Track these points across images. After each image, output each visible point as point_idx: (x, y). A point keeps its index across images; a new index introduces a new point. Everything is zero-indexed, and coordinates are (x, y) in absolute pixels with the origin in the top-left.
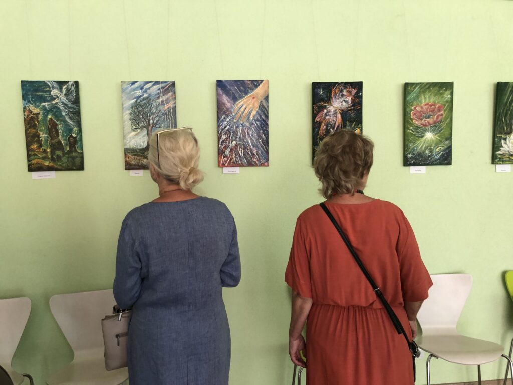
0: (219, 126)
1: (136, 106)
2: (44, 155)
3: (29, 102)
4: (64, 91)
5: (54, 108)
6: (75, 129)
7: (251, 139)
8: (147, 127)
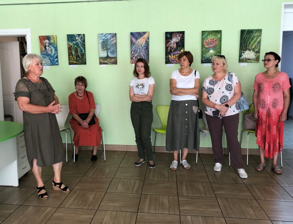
0: (131, 49)
1: (103, 42)
2: (74, 59)
3: (69, 42)
4: (80, 37)
5: (77, 43)
6: (84, 50)
7: (142, 53)
8: (107, 49)
